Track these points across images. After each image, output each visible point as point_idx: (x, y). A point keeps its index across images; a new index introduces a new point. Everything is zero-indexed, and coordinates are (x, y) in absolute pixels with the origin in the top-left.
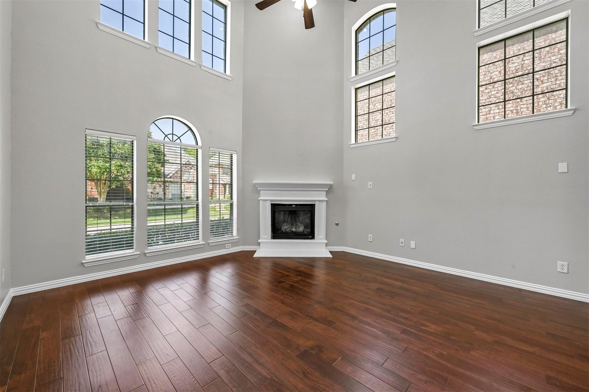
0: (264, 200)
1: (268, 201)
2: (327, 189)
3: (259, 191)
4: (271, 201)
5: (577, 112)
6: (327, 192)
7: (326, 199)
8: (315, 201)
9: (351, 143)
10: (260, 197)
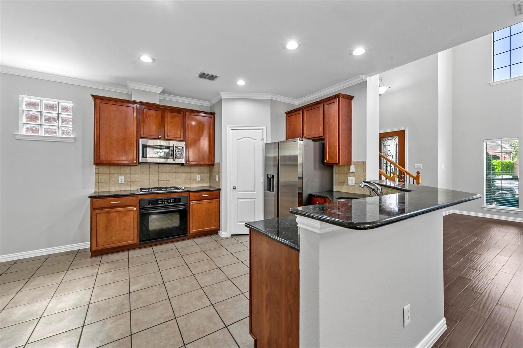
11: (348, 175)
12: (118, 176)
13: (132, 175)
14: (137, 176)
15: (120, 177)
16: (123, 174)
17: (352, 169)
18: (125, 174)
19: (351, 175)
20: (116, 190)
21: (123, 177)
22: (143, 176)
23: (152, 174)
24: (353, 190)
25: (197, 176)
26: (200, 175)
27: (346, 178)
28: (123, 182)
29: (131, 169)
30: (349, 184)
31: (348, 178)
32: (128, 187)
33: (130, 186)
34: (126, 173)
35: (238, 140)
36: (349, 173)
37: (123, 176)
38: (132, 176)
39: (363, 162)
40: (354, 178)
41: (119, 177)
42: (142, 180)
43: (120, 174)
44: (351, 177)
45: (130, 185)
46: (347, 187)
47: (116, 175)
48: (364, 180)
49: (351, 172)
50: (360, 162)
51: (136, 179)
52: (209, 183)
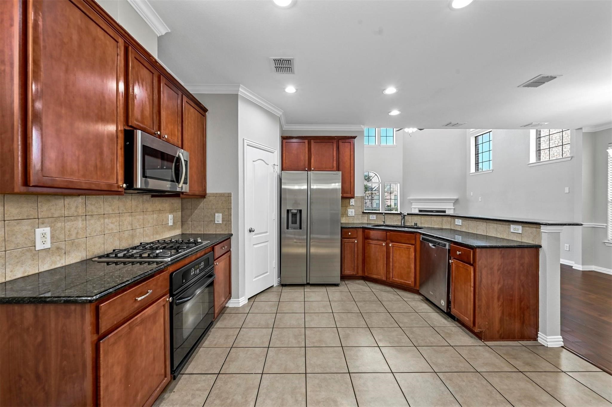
0: (414, 208)
1: (417, 209)
2: (453, 202)
3: (412, 203)
4: (419, 208)
5: (573, 158)
6: (454, 203)
7: (453, 208)
8: (445, 209)
9: (470, 172)
10: (412, 206)
11: (348, 207)
12: (34, 228)
13: (68, 221)
14: (80, 224)
15: (39, 231)
16: (47, 220)
17: (352, 202)
18: (51, 221)
19: (351, 207)
20: (26, 274)
21: (48, 230)
22: (92, 222)
23: (109, 218)
24: (353, 221)
25: (170, 216)
26: (172, 215)
27: (346, 210)
28: (48, 245)
29: (67, 205)
30: (348, 215)
31: (348, 210)
32: (58, 258)
33: (65, 253)
34: (55, 216)
35: (253, 161)
36: (349, 205)
37: (46, 227)
38: (68, 225)
39: (362, 196)
40: (354, 210)
41: (37, 230)
42: (90, 234)
43: (40, 221)
44: (351, 209)
45: (63, 251)
46: (346, 218)
47: (25, 226)
48: (363, 211)
49: (351, 204)
50: (358, 196)
51: (77, 233)
52: (181, 229)
